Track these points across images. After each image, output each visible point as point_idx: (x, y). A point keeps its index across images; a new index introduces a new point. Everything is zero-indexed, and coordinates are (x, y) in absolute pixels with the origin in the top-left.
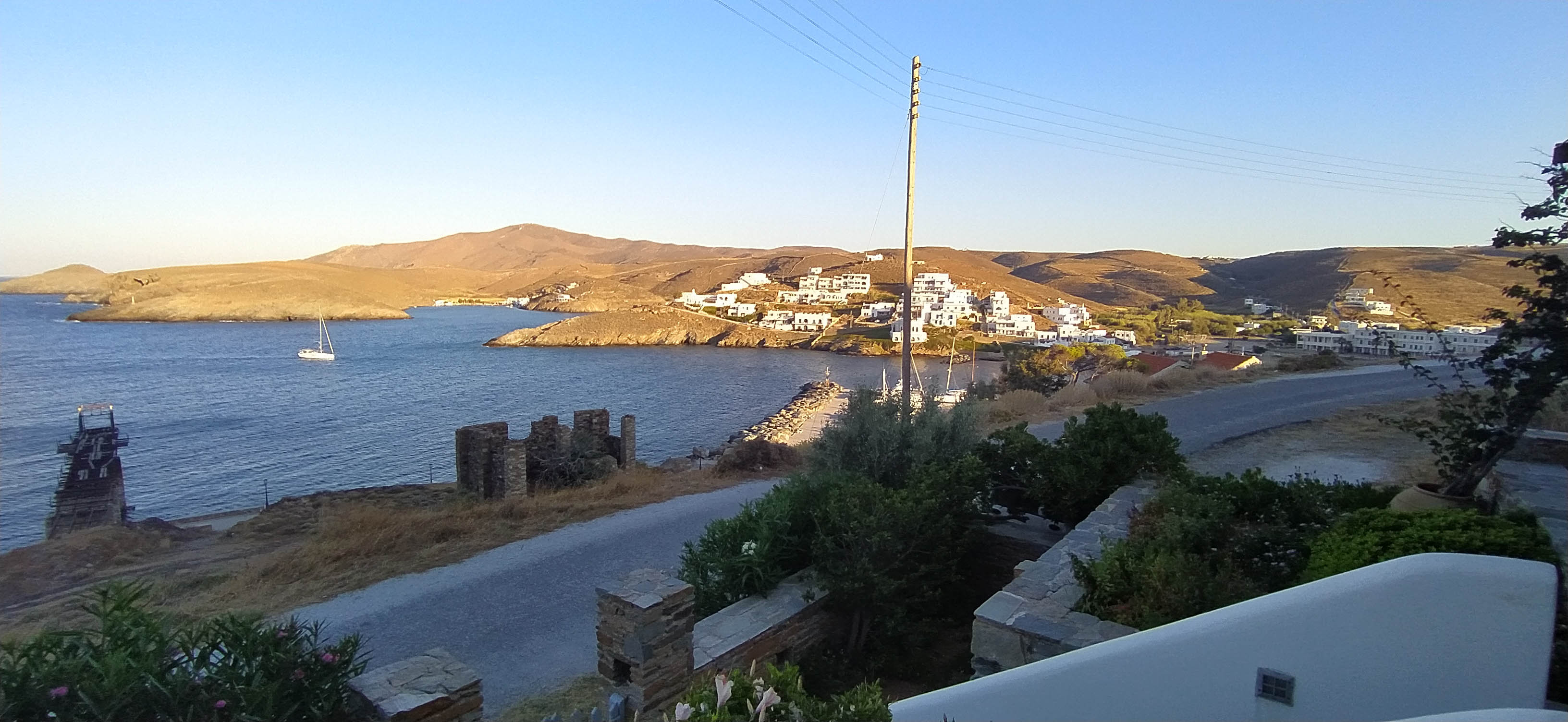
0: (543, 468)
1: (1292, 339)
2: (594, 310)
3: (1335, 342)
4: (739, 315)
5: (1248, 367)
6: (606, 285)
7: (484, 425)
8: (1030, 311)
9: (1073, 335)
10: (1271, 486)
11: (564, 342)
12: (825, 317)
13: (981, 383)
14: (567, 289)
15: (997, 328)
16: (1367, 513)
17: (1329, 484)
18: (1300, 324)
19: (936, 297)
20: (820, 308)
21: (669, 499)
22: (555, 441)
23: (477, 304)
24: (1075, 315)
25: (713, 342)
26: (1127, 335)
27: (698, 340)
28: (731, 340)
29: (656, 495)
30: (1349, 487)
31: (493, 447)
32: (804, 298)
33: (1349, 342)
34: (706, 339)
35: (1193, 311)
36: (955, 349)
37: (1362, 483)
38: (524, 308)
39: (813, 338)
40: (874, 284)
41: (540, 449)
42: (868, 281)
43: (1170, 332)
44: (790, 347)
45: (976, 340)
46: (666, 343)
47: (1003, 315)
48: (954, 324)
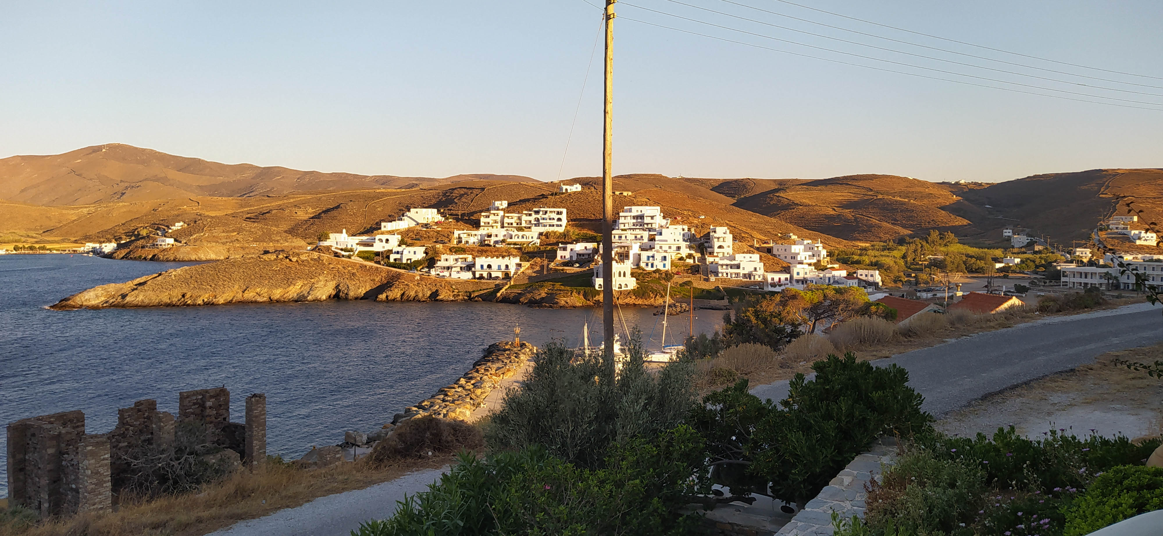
0: (134, 472)
1: (1057, 276)
2: (208, 258)
3: (1101, 277)
4: (404, 261)
5: (1006, 309)
6: (225, 225)
7: (50, 417)
8: (758, 249)
9: (808, 276)
10: (1026, 445)
11: (166, 300)
12: (513, 262)
13: (703, 337)
14: (170, 231)
15: (720, 270)
16: (1121, 471)
17: (1086, 440)
18: (1063, 257)
19: (646, 235)
20: (507, 251)
21: (308, 501)
22: (152, 433)
23: (41, 252)
24: (811, 253)
25: (371, 296)
26: (872, 276)
27: (352, 294)
28: (395, 293)
29: (290, 497)
30: (1105, 443)
31: (63, 445)
32: (486, 238)
33: (1116, 278)
34: (362, 291)
35: (945, 245)
36: (671, 296)
37: (1119, 437)
38: (110, 256)
39: (498, 288)
40: (572, 220)
41: (130, 446)
42: (564, 217)
43: (921, 270)
44: (470, 299)
45: (695, 285)
46: (308, 298)
47: (726, 255)
48: (668, 267)
